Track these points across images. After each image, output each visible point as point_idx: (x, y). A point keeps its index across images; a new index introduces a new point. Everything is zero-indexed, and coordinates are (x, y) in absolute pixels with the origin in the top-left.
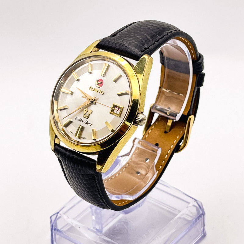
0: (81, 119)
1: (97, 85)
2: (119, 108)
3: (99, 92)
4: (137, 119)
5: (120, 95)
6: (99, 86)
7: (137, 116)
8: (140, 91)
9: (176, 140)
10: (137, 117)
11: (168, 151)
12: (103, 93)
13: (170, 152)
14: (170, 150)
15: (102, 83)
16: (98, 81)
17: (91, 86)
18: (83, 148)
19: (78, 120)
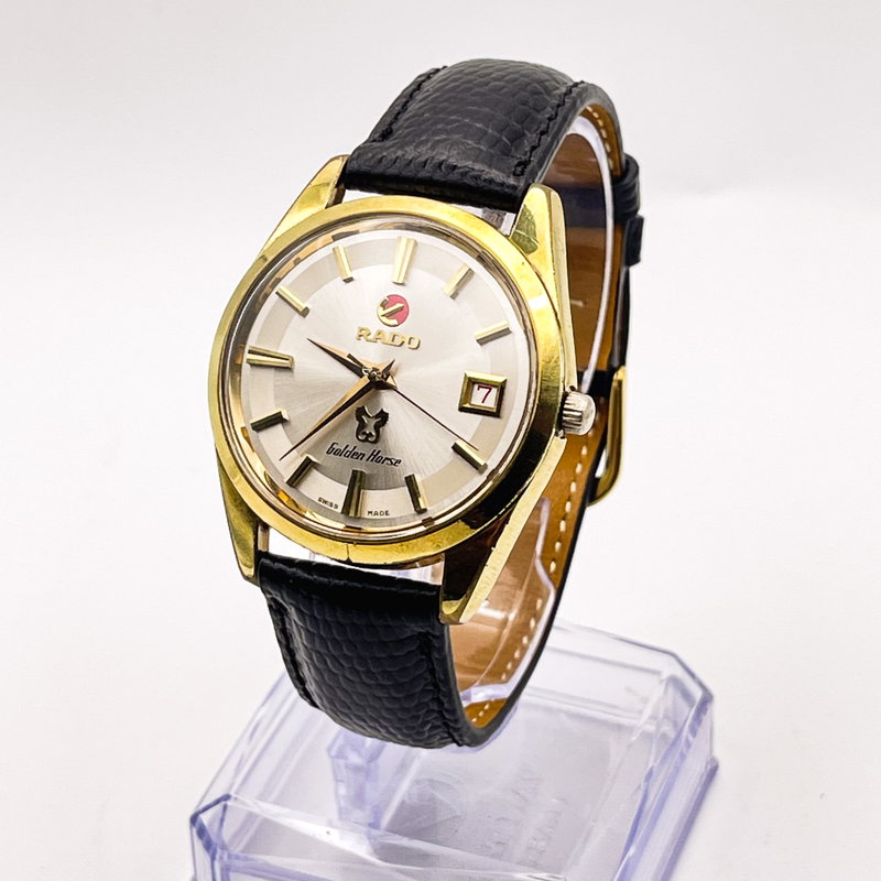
0: (350, 449)
1: (384, 319)
2: (488, 385)
3: (398, 341)
4: (565, 412)
5: (482, 341)
6: (395, 322)
7: (563, 403)
8: (556, 315)
9: (581, 462)
10: (566, 406)
11: (565, 504)
12: (414, 344)
13: (572, 508)
14: (569, 500)
15: (402, 309)
16: (384, 305)
17: (363, 326)
18: (385, 549)
19: (338, 453)
